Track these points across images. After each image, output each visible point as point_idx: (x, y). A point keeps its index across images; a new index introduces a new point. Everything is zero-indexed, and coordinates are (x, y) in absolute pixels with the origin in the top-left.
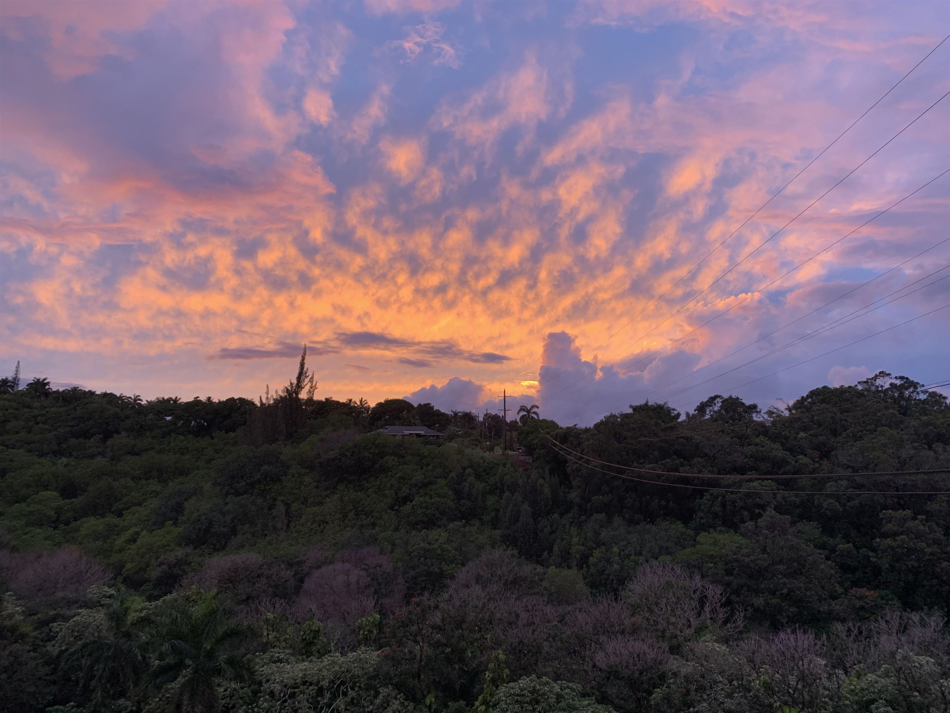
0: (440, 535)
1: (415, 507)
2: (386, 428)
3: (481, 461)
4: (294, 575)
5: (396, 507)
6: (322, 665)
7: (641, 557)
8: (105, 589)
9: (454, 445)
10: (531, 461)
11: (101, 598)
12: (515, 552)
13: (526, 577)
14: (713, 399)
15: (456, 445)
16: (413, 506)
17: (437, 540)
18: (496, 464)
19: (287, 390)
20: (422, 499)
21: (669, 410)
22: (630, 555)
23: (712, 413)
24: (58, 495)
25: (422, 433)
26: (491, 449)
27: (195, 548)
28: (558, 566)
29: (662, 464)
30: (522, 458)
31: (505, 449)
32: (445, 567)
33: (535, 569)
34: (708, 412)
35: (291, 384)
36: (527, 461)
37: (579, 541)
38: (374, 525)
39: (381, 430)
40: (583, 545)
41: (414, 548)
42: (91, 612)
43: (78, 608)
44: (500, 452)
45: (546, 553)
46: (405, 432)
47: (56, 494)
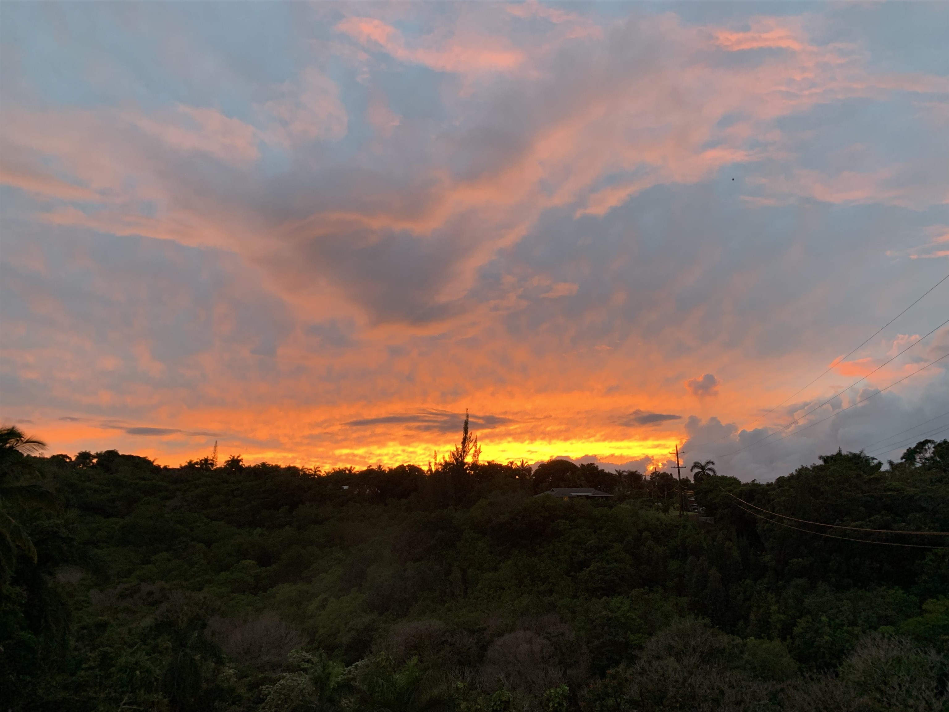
0: (622, 603)
1: (593, 573)
2: (553, 491)
3: (658, 523)
4: (477, 643)
5: (572, 573)
7: (855, 628)
8: (303, 654)
9: (625, 506)
10: (713, 522)
11: (300, 662)
12: (708, 621)
13: (724, 649)
14: (922, 445)
15: (628, 506)
16: (590, 572)
17: (619, 608)
18: (676, 526)
19: (453, 454)
20: (599, 565)
21: (867, 460)
22: (843, 625)
23: (923, 461)
24: (256, 563)
25: (590, 494)
26: (665, 510)
27: (380, 614)
28: (758, 637)
29: (870, 521)
30: (703, 519)
31: (682, 509)
32: (632, 637)
33: (733, 640)
34: (918, 460)
35: (457, 449)
36: (708, 521)
37: (779, 609)
38: (551, 592)
39: (548, 492)
40: (784, 613)
41: (596, 616)
42: (294, 676)
43: (282, 671)
44: (677, 513)
45: (741, 623)
46: (572, 494)
47: (253, 562)
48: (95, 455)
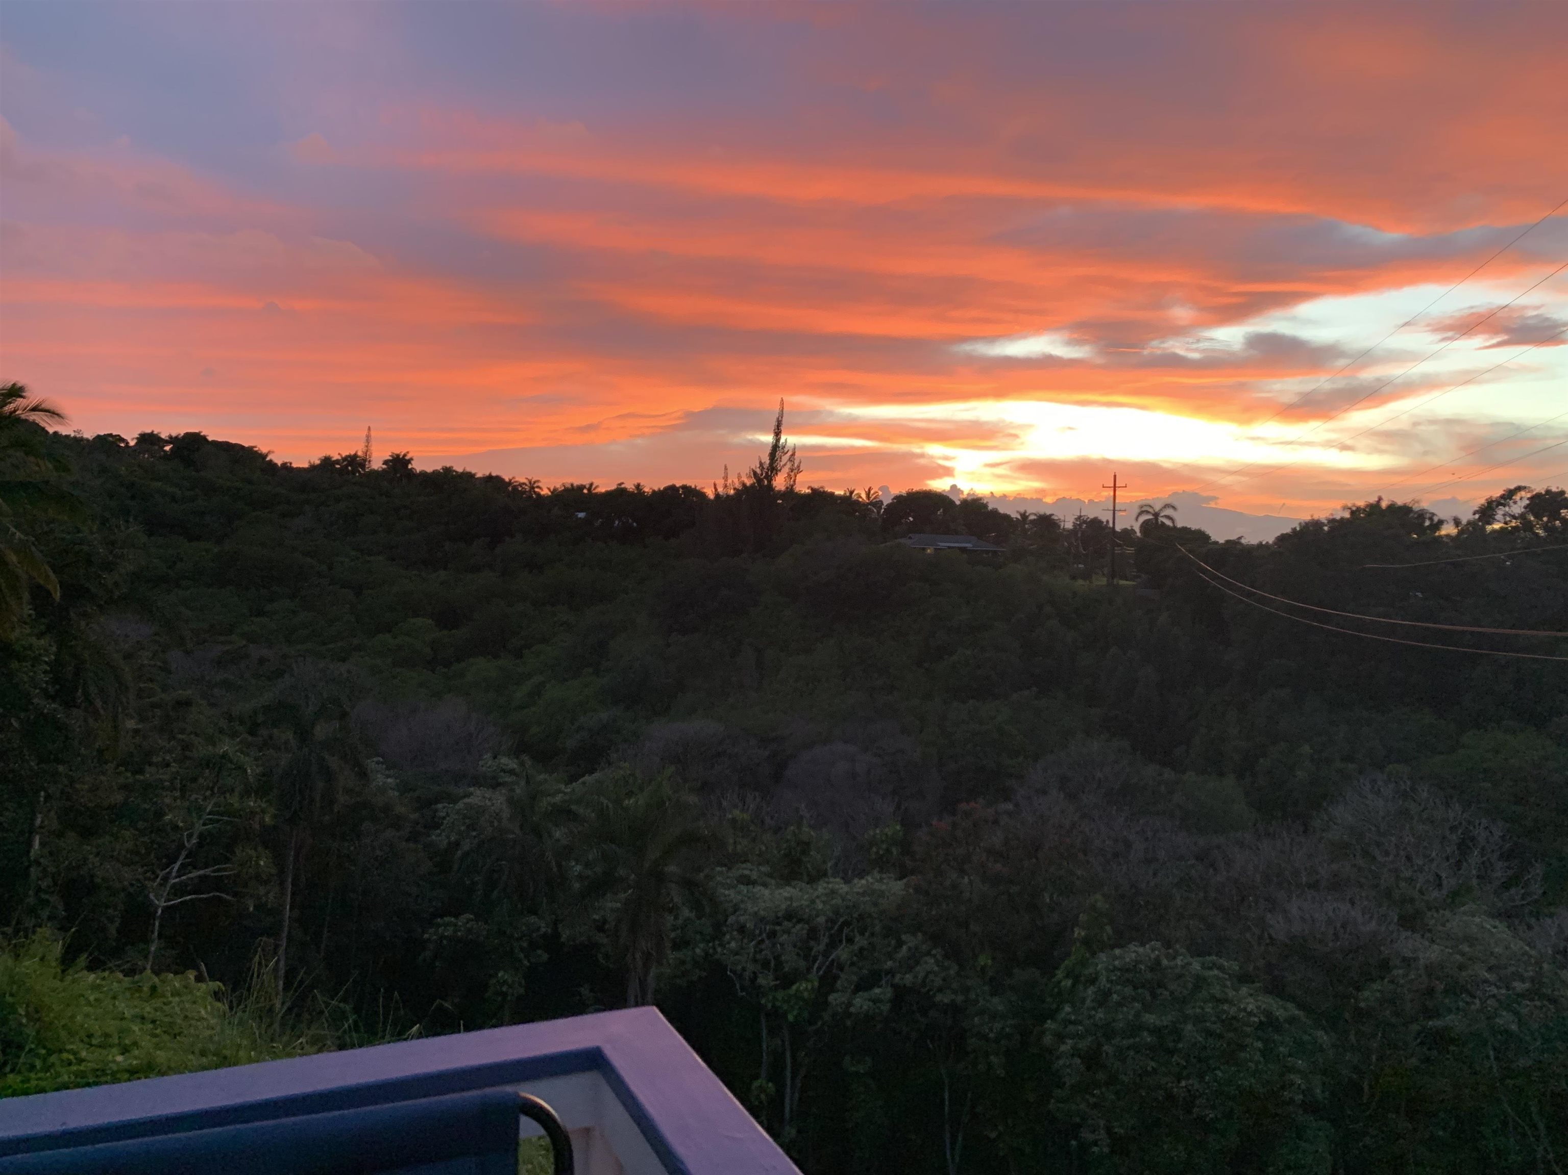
0: (998, 711)
1: (957, 664)
2: (910, 538)
3: (1069, 594)
4: (771, 758)
5: (926, 663)
6: (816, 894)
7: (1351, 765)
8: (503, 761)
9: (1021, 567)
10: (1157, 598)
11: (498, 773)
12: (1126, 744)
13: (1145, 786)
14: (1510, 494)
15: (1026, 568)
16: (954, 662)
17: (993, 718)
18: (1096, 601)
19: (755, 473)
20: (968, 652)
21: (1422, 515)
22: (1332, 761)
23: (1508, 519)
24: (434, 623)
25: (968, 545)
26: (1086, 576)
27: (626, 709)
28: (1202, 771)
30: (1142, 592)
31: (1113, 575)
32: (1007, 761)
33: (1161, 774)
34: (1499, 517)
35: (761, 464)
36: (1151, 597)
37: (1240, 732)
38: (891, 688)
39: (902, 541)
40: (1248, 740)
42: (486, 793)
43: (470, 785)
44: (1104, 581)
45: (1180, 748)
46: (940, 544)
47: (430, 621)
48: (167, 438)
